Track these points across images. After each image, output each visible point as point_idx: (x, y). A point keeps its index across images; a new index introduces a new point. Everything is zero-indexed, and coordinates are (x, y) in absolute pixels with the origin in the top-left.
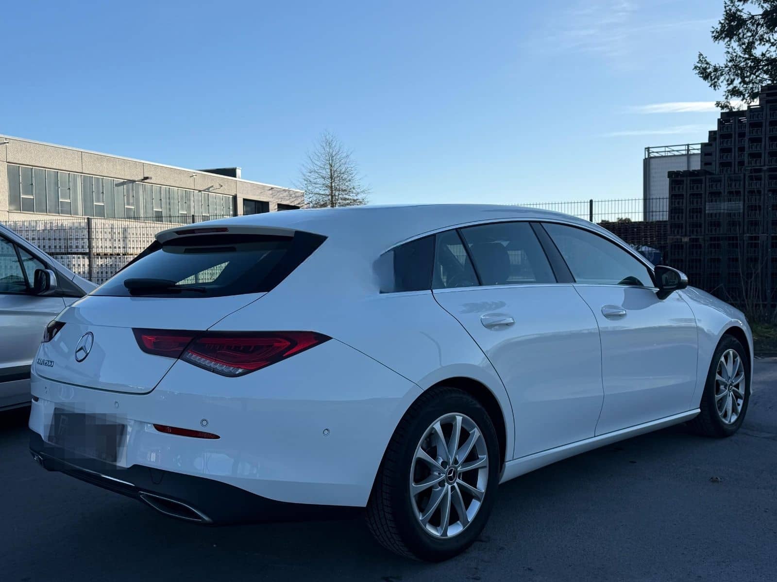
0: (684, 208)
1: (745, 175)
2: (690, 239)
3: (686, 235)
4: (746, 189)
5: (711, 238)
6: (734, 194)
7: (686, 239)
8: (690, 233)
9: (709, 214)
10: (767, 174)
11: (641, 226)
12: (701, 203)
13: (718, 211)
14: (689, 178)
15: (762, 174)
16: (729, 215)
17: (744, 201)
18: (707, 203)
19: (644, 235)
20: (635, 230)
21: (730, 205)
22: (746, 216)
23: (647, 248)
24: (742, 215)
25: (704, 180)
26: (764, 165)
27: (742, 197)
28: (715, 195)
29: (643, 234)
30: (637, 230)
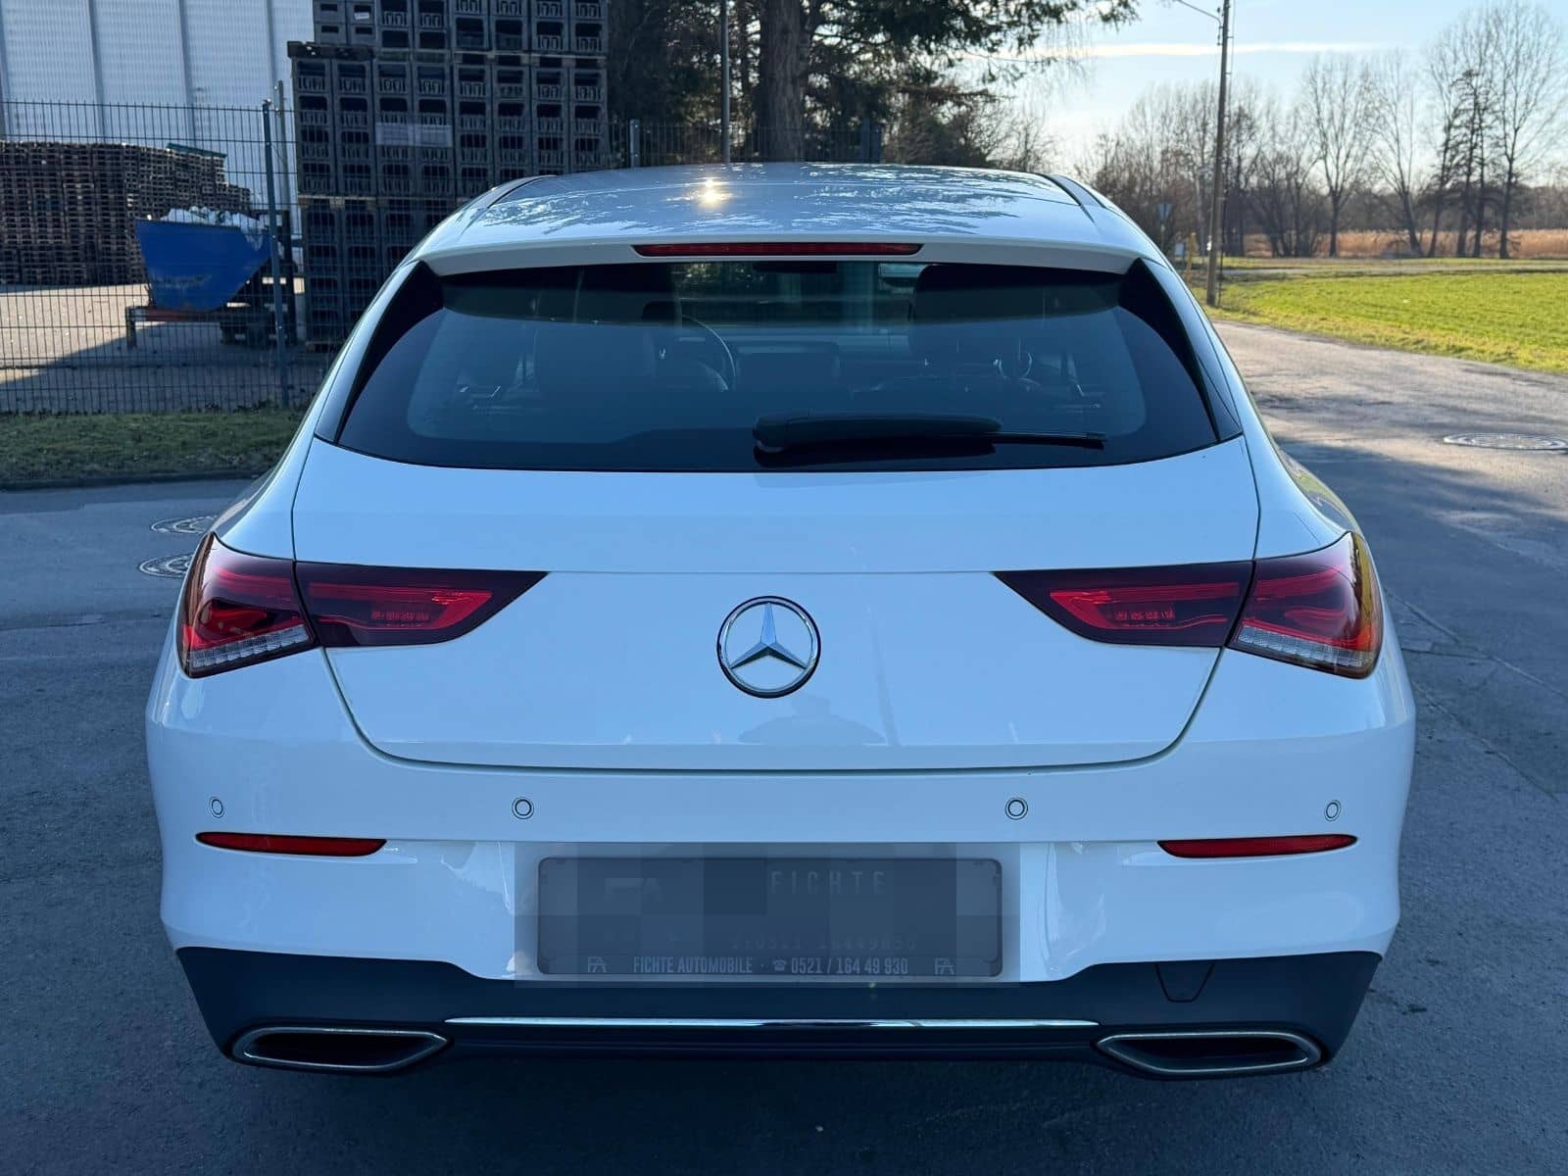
0: (329, 130)
1: (452, 68)
2: (347, 201)
3: (337, 193)
4: (456, 99)
5: (391, 202)
6: (432, 108)
7: (337, 202)
8: (346, 189)
9: (383, 147)
10: (497, 68)
11: (57, 155)
12: (366, 122)
13: (403, 143)
14: (336, 62)
15: (486, 68)
16: (424, 152)
17: (453, 124)
18: (379, 124)
19: (68, 175)
20: (44, 162)
21: (426, 131)
22: (459, 158)
23: (245, 219)
24: (450, 153)
25: (368, 69)
26: (490, 49)
27: (449, 115)
28: (394, 106)
29: (63, 173)
30: (49, 163)
